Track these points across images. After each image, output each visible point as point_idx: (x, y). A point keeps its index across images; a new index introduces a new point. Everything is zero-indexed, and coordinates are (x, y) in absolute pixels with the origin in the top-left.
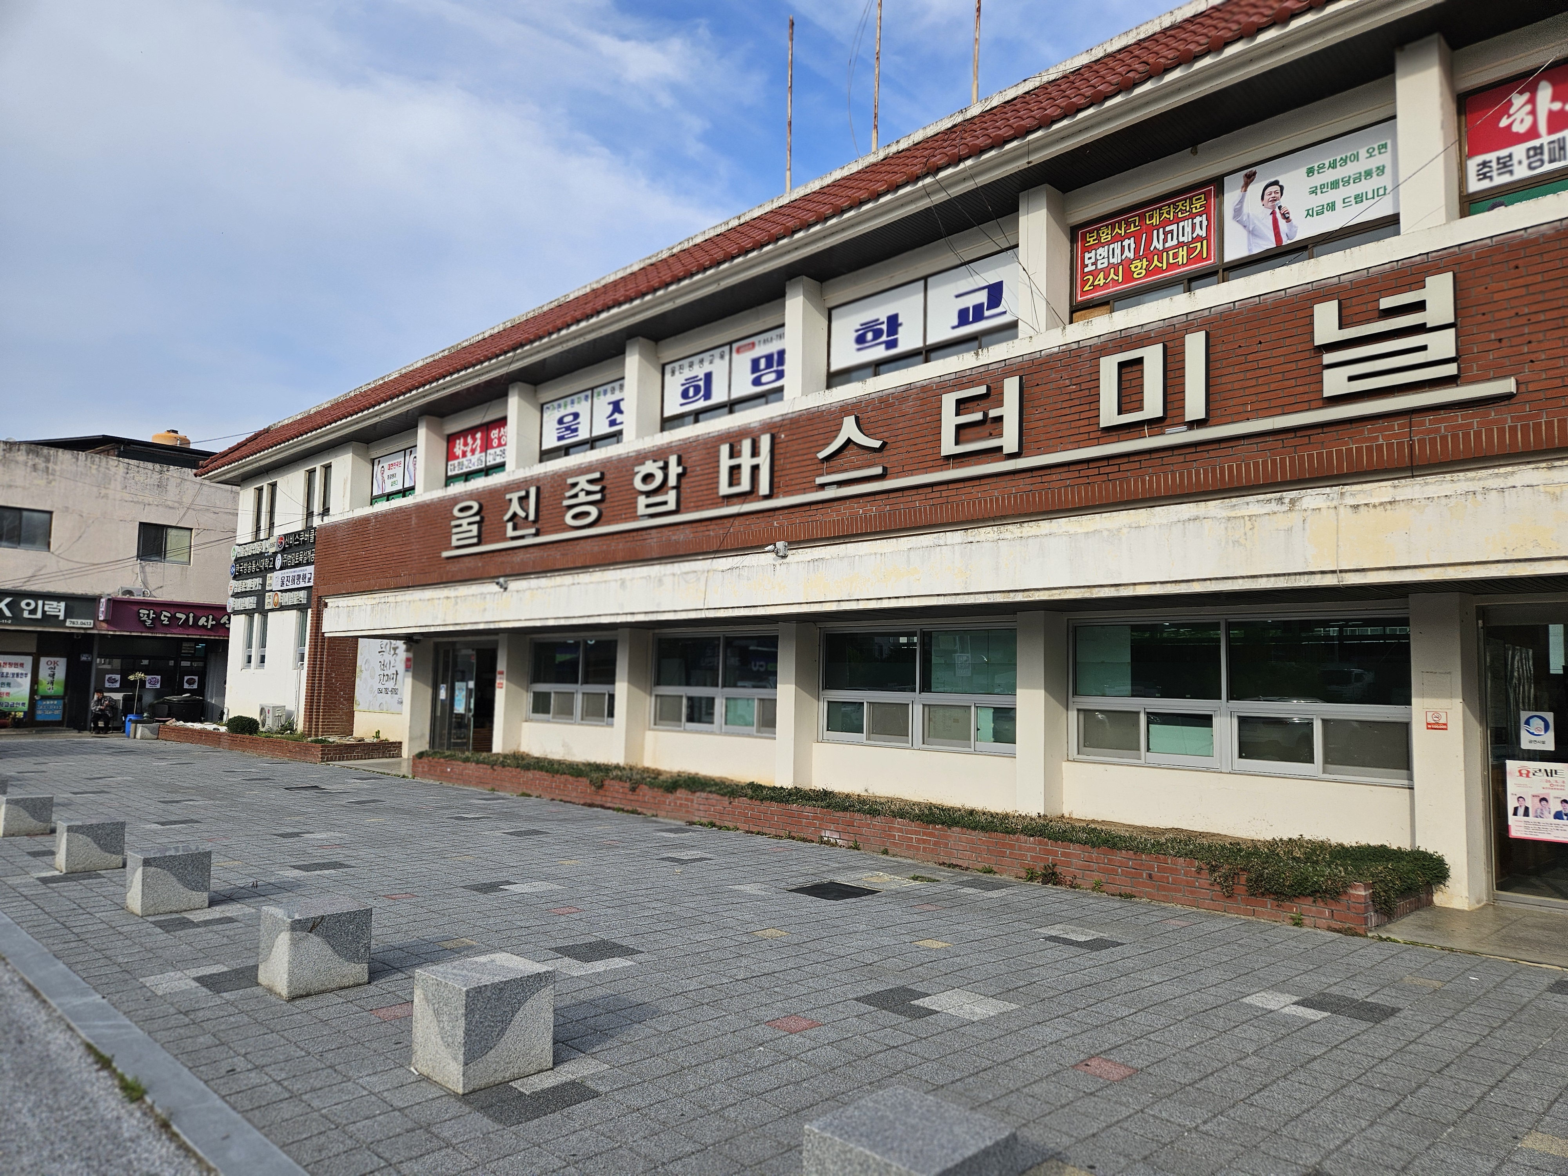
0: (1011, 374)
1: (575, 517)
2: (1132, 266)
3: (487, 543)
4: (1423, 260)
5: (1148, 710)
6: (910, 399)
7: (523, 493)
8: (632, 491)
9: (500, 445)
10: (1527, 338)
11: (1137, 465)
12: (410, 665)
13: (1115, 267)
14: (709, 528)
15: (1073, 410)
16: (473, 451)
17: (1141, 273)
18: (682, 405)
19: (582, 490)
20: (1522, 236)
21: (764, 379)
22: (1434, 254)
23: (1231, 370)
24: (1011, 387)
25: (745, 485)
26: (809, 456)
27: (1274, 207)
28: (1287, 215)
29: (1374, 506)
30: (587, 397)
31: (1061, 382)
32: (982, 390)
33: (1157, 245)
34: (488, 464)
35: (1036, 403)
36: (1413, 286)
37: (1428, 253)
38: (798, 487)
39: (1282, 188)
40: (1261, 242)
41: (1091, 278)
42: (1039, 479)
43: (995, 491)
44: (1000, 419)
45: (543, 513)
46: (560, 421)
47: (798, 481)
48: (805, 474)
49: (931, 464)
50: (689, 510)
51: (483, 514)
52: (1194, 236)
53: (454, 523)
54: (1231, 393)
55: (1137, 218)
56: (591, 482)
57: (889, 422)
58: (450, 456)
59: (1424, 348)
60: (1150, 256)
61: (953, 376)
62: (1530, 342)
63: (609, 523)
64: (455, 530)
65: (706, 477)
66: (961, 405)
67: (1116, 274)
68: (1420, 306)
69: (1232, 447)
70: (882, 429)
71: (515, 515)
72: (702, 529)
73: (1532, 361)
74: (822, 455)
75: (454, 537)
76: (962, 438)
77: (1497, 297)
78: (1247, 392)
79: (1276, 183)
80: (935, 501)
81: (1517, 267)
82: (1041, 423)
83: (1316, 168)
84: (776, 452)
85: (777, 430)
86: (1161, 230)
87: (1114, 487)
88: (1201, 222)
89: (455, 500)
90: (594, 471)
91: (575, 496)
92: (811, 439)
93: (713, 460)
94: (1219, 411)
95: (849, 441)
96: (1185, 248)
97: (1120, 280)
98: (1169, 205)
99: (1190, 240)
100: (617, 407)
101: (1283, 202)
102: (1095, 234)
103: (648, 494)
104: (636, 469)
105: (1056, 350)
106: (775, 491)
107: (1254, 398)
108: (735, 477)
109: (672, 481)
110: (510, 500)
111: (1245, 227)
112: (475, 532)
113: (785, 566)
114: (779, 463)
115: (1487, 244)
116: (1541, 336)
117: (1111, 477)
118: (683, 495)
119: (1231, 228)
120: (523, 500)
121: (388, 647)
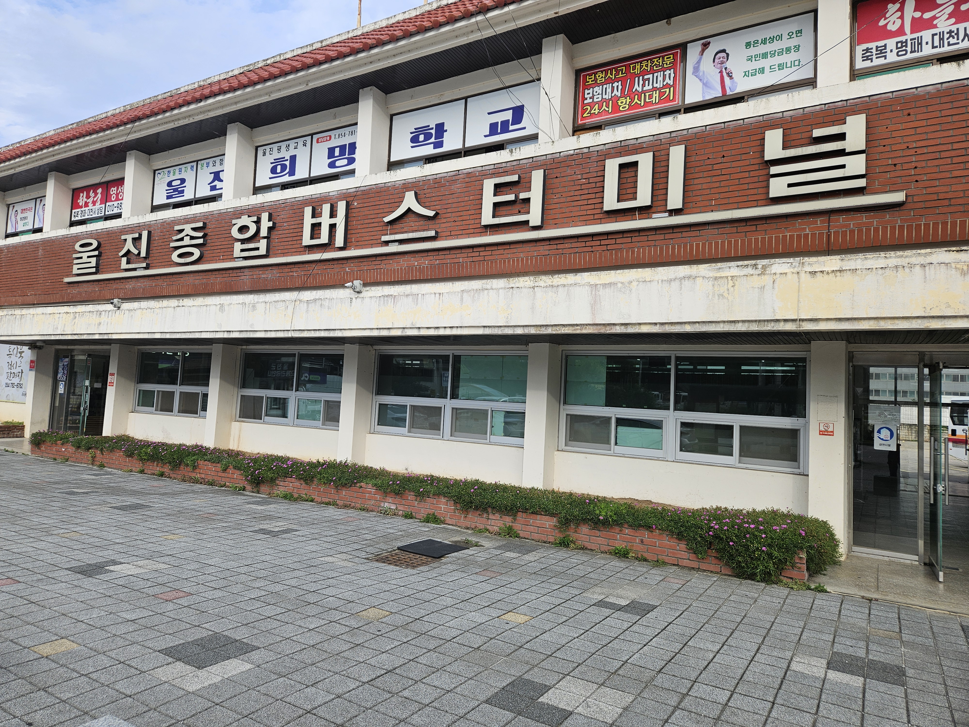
0: (537, 168)
1: (180, 256)
2: (619, 102)
3: (103, 273)
4: (843, 104)
5: (617, 416)
6: (458, 182)
7: (137, 235)
8: (230, 239)
9: (117, 199)
10: (914, 165)
11: (629, 240)
12: (33, 365)
13: (607, 101)
14: (292, 270)
15: (583, 197)
16: (94, 203)
17: (625, 107)
18: (270, 178)
19: (187, 235)
20: (914, 92)
21: (338, 164)
22: (851, 101)
23: (701, 175)
24: (537, 178)
25: (324, 238)
26: (376, 220)
27: (721, 68)
28: (731, 75)
29: (828, 273)
30: (192, 166)
31: (575, 176)
32: (515, 178)
33: (638, 87)
34: (107, 213)
35: (555, 191)
36: (835, 123)
37: (847, 100)
38: (367, 243)
39: (728, 55)
40: (712, 92)
41: (589, 108)
42: (555, 247)
43: (521, 253)
44: (527, 200)
45: (153, 252)
46: (169, 184)
47: (367, 238)
48: (372, 233)
49: (472, 231)
50: (276, 255)
51: (101, 250)
52: (665, 83)
53: (75, 256)
54: (701, 191)
55: (624, 68)
56: (194, 229)
57: (441, 198)
58: (74, 205)
59: (843, 166)
60: (632, 96)
61: (492, 167)
62: (916, 168)
63: (209, 262)
64: (76, 261)
65: (292, 231)
66: (498, 188)
67: (607, 106)
68: (842, 137)
69: (700, 230)
70: (435, 203)
71: (129, 252)
72: (287, 270)
73: (917, 181)
74: (387, 219)
75: (75, 267)
76: (497, 213)
77: (894, 134)
78: (713, 191)
79: (724, 51)
80: (475, 259)
81: (909, 115)
82: (558, 206)
83: (752, 43)
84: (350, 215)
85: (351, 199)
86: (641, 78)
87: (611, 255)
88: (670, 74)
89: (76, 238)
90: (198, 221)
91: (182, 239)
92: (378, 207)
93: (298, 218)
94: (691, 204)
95: (409, 210)
96: (658, 91)
97: (610, 111)
98: (647, 60)
99: (661, 86)
100: (217, 176)
101: (728, 64)
102: (593, 76)
103: (243, 241)
104: (234, 222)
105: (572, 152)
106: (348, 244)
107: (717, 196)
108: (316, 232)
109: (264, 232)
110: (126, 240)
111: (701, 80)
112: (94, 264)
113: (360, 300)
114: (353, 223)
115: (888, 97)
116: (923, 164)
117: (609, 247)
118: (272, 245)
119: (691, 81)
120: (136, 241)
121: (15, 351)
